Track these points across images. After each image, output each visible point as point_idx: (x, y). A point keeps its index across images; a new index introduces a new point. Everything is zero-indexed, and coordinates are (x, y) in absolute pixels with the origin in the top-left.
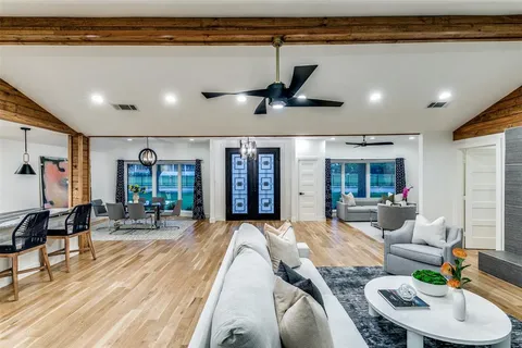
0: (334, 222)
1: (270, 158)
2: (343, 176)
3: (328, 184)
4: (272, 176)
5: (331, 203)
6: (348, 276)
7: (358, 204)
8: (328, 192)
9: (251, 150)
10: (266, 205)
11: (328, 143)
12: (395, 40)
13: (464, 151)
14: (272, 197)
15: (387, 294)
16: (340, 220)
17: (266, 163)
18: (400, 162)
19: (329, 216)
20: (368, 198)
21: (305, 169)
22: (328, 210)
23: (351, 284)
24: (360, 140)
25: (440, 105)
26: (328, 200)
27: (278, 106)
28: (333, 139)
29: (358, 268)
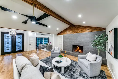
0: (38, 50)
1: (21, 36)
2: (39, 40)
3: (36, 42)
4: (21, 41)
5: (37, 46)
6: (45, 60)
7: (42, 45)
8: (36, 43)
9: (14, 33)
10: (19, 48)
11: (36, 34)
12: (56, 18)
13: (58, 37)
14: (21, 46)
15: (56, 62)
16: (39, 49)
17: (19, 37)
18: (49, 38)
19: (37, 49)
20: (44, 44)
21: (31, 39)
22: (36, 47)
23: (47, 62)
24: (43, 34)
25: (57, 30)
26: (36, 45)
27: (34, 23)
28: (38, 33)
29: (46, 58)
